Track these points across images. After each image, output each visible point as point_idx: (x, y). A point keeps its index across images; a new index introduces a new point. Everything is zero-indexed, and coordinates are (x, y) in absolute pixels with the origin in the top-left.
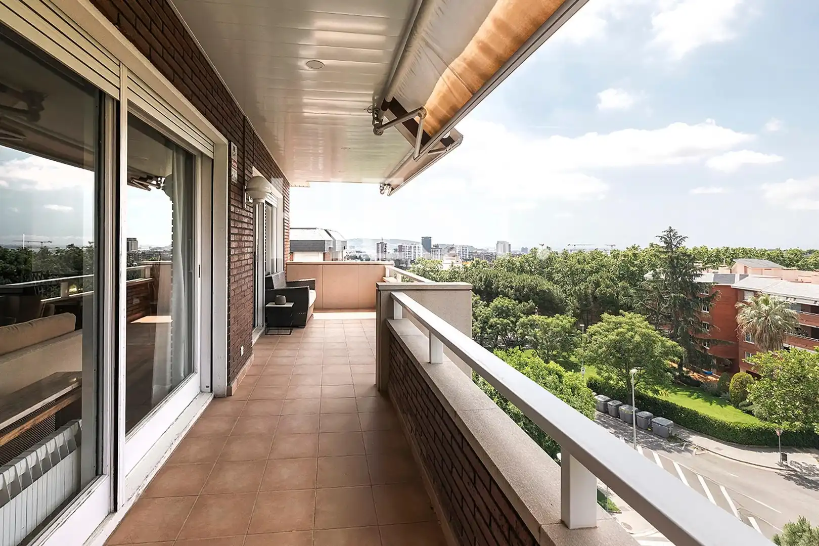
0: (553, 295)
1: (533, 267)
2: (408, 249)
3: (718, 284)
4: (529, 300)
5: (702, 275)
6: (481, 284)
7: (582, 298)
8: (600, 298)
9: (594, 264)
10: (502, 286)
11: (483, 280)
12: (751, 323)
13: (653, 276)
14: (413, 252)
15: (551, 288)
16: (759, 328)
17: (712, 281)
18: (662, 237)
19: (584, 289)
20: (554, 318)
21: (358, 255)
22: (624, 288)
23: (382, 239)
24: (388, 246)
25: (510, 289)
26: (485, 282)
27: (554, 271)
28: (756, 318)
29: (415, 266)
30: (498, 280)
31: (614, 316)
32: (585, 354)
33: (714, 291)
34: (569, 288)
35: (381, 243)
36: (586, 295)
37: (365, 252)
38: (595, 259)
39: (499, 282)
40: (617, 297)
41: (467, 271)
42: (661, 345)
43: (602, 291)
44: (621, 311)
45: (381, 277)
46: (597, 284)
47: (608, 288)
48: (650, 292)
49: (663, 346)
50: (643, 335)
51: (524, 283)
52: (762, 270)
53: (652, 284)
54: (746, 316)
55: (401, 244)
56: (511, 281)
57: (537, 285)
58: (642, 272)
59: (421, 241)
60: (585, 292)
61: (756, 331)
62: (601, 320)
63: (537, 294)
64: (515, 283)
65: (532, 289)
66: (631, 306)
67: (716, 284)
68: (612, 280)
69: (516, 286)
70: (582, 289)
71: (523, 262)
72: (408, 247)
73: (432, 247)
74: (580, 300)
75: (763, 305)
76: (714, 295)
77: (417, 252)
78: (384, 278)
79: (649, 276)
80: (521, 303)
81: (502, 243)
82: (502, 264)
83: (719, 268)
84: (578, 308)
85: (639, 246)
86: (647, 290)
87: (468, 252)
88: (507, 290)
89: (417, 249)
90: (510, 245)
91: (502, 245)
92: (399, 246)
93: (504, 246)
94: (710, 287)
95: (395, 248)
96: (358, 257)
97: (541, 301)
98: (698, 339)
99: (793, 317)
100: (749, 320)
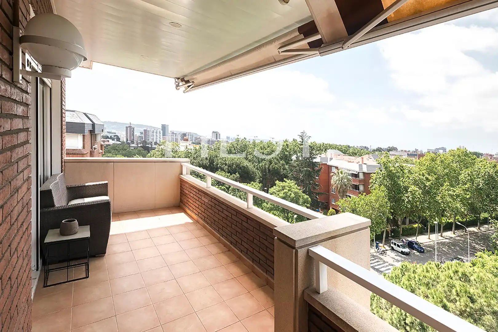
0: (249, 169)
1: (237, 150)
2: (151, 133)
3: (322, 163)
4: (236, 173)
5: (316, 158)
6: (207, 162)
7: (263, 171)
8: (272, 171)
9: (268, 150)
10: (220, 164)
11: (208, 159)
12: (336, 184)
13: (297, 158)
14: (155, 135)
15: (248, 165)
16: (339, 186)
17: (320, 161)
18: (301, 136)
19: (264, 165)
20: (250, 184)
21: (109, 135)
22: (283, 165)
23: (130, 124)
24: (135, 129)
25: (225, 165)
26: (210, 160)
27: (249, 153)
28: (338, 181)
29: (159, 147)
30: (218, 159)
31: (281, 182)
32: (268, 206)
33: (321, 167)
34: (256, 164)
35: (129, 126)
36: (265, 169)
37: (116, 133)
38: (269, 147)
39: (218, 160)
40: (280, 170)
41: (196, 153)
42: (302, 198)
43: (273, 166)
44: (284, 179)
45: (177, 175)
46: (271, 162)
47: (276, 165)
48: (295, 167)
49: (303, 198)
50: (295, 193)
51: (233, 162)
52: (337, 155)
53: (297, 163)
54: (334, 180)
55: (146, 129)
56: (225, 160)
57: (240, 162)
58: (291, 155)
59: (161, 128)
60: (265, 167)
61: (338, 188)
62: (275, 185)
63: (240, 168)
64: (228, 161)
65: (238, 165)
66: (287, 176)
67: (321, 163)
68: (278, 160)
69: (228, 163)
70: (263, 165)
71: (231, 147)
72: (151, 131)
73: (169, 132)
74: (262, 172)
75: (340, 174)
76: (321, 169)
77: (158, 136)
78: (182, 176)
79: (294, 157)
80: (232, 175)
81: (215, 133)
82: (219, 147)
83: (322, 154)
84: (261, 177)
85: (288, 140)
86: (294, 166)
87: (194, 137)
88: (223, 166)
89: (158, 133)
90: (220, 134)
91: (215, 134)
92: (144, 130)
93: (217, 134)
94: (319, 165)
95: (141, 132)
96: (109, 137)
97: (243, 173)
98: (314, 193)
99: (350, 180)
100: (335, 182)
